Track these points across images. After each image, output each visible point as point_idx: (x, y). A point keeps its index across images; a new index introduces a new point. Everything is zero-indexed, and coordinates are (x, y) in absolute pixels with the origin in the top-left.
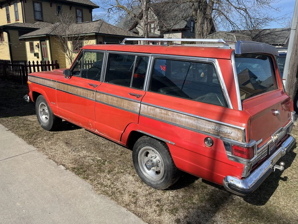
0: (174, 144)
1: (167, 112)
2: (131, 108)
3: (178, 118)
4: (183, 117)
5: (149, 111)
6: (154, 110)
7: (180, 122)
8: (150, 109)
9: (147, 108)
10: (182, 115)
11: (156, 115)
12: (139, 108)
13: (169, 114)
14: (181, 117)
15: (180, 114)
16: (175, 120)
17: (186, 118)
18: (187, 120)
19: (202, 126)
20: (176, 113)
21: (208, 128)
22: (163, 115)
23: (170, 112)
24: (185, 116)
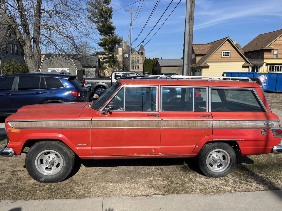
0: (243, 140)
1: (235, 122)
2: (204, 126)
3: (243, 124)
4: (247, 122)
5: (221, 124)
6: (225, 122)
7: (245, 125)
8: (222, 123)
9: (219, 122)
10: (246, 121)
11: (227, 126)
12: (212, 124)
13: (237, 123)
14: (245, 122)
15: (245, 121)
16: (242, 125)
17: (248, 122)
18: (249, 123)
19: (258, 124)
20: (241, 121)
21: (262, 124)
22: (232, 124)
23: (237, 121)
24: (248, 121)
